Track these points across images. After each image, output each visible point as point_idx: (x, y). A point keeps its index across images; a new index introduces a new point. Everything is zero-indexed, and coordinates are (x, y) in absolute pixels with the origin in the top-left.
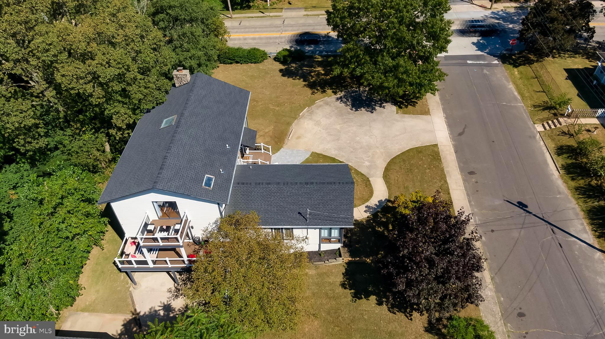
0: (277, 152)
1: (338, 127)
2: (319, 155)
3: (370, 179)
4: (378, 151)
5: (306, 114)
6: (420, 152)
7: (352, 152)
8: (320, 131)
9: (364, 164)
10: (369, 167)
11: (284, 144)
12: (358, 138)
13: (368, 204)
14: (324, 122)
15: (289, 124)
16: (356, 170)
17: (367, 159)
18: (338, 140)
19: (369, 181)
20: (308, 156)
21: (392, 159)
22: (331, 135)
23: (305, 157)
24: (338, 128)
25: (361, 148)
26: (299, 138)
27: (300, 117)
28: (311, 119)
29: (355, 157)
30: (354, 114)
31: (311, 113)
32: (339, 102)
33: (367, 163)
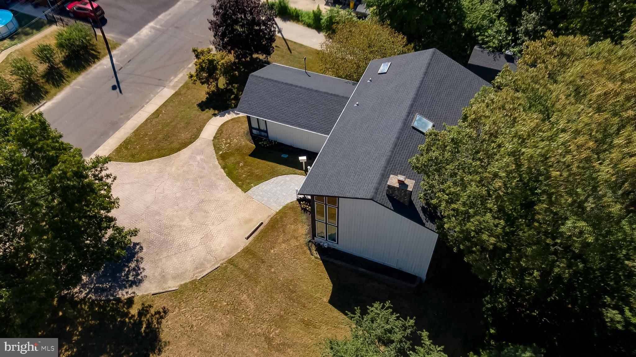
0: (288, 204)
1: (186, 223)
2: (240, 187)
3: (212, 139)
4: (173, 169)
5: (209, 266)
6: (133, 156)
7: (202, 177)
8: (213, 224)
9: (202, 157)
10: (201, 152)
11: (272, 216)
12: (178, 195)
13: (235, 116)
14: (195, 240)
15: (247, 252)
16: (217, 153)
17: (193, 163)
18: (203, 201)
19: (215, 138)
20: (254, 189)
21: (169, 155)
22: (205, 212)
23: (259, 187)
24: (188, 219)
25: (187, 180)
26: (248, 221)
27: (222, 262)
28: (209, 252)
29: (204, 168)
30: (144, 240)
31: (200, 266)
32: (143, 274)
33: (199, 158)
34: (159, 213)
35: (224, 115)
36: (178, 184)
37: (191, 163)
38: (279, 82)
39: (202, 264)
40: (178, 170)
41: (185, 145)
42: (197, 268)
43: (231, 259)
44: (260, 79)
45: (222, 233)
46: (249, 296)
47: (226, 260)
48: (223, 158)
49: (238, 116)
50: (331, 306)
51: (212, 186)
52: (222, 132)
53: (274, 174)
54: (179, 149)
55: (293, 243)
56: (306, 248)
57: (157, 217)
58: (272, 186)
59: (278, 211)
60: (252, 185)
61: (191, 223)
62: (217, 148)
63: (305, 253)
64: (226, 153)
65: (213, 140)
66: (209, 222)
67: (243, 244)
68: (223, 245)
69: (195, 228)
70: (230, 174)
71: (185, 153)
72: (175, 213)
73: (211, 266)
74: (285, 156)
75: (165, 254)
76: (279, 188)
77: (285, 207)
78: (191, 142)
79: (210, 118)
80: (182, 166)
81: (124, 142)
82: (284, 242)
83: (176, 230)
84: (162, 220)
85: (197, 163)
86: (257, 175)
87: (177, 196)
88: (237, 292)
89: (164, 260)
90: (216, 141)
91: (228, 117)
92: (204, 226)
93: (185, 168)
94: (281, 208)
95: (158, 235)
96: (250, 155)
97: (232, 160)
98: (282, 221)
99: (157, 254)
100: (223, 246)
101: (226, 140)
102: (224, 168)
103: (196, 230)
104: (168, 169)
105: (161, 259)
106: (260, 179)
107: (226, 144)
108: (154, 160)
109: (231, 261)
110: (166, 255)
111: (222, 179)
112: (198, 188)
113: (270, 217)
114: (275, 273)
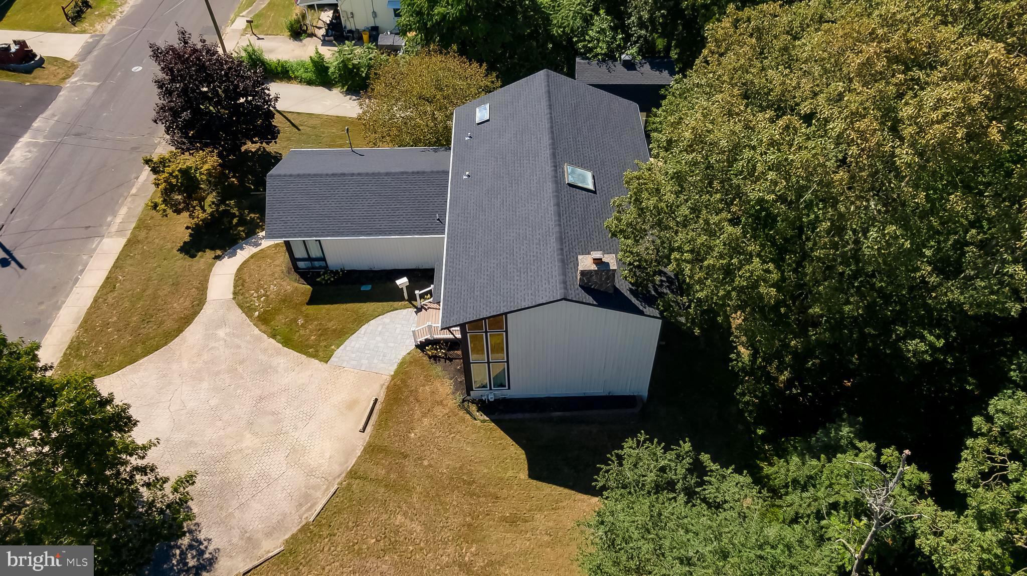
0: (404, 358)
1: (249, 441)
2: (315, 356)
3: (231, 296)
4: (185, 364)
5: (319, 494)
7: (241, 362)
8: (296, 428)
9: (228, 330)
10: (223, 323)
11: (387, 384)
12: (213, 402)
13: (255, 250)
14: (276, 463)
15: (372, 450)
16: (250, 316)
17: (216, 345)
18: (261, 398)
19: (235, 293)
20: (339, 352)
21: (166, 344)
22: (273, 413)
23: (346, 347)
24: (249, 436)
25: (218, 373)
26: (351, 405)
27: (338, 480)
28: (310, 473)
29: (239, 347)
31: (305, 499)
33: (221, 333)
34: (191, 442)
35: (234, 254)
36: (205, 385)
37: (212, 344)
38: (321, 176)
39: (306, 497)
40: (194, 363)
41: (187, 320)
42: (301, 505)
43: (351, 471)
44: (287, 178)
45: (318, 436)
46: (405, 514)
47: (344, 475)
48: (264, 320)
49: (260, 248)
50: (534, 482)
51: (266, 370)
52: (244, 281)
53: (361, 321)
54: (179, 331)
55: (439, 411)
56: (462, 413)
57: (193, 451)
58: (365, 339)
59: (393, 373)
60: (333, 347)
61: (258, 440)
62: (248, 310)
63: (463, 420)
64: (265, 312)
65: (234, 298)
66: (288, 428)
67: (360, 442)
68: (327, 455)
69: (268, 444)
70: (287, 342)
71: (193, 333)
72: (222, 433)
73: (324, 493)
74: (366, 288)
75: (235, 503)
76: (379, 339)
77: (401, 364)
78: (196, 313)
79: (213, 265)
80: (199, 355)
81: (69, 347)
82: (424, 415)
83: (235, 458)
84: (203, 452)
85: (222, 342)
86: (335, 330)
87: (212, 404)
88: (385, 516)
89: (237, 514)
90: (241, 297)
91: (244, 254)
92: (282, 435)
93: (206, 357)
94: (395, 367)
95: (207, 478)
96: (308, 304)
97: (280, 320)
98: (407, 386)
99: (221, 508)
100: (328, 457)
101: (257, 291)
102: (273, 336)
103: (271, 447)
104: (175, 366)
105: (231, 514)
106: (342, 334)
107: (259, 297)
108: (141, 361)
109: (353, 474)
110: (238, 505)
111: (278, 353)
112: (243, 381)
113: (385, 387)
114: (430, 466)
